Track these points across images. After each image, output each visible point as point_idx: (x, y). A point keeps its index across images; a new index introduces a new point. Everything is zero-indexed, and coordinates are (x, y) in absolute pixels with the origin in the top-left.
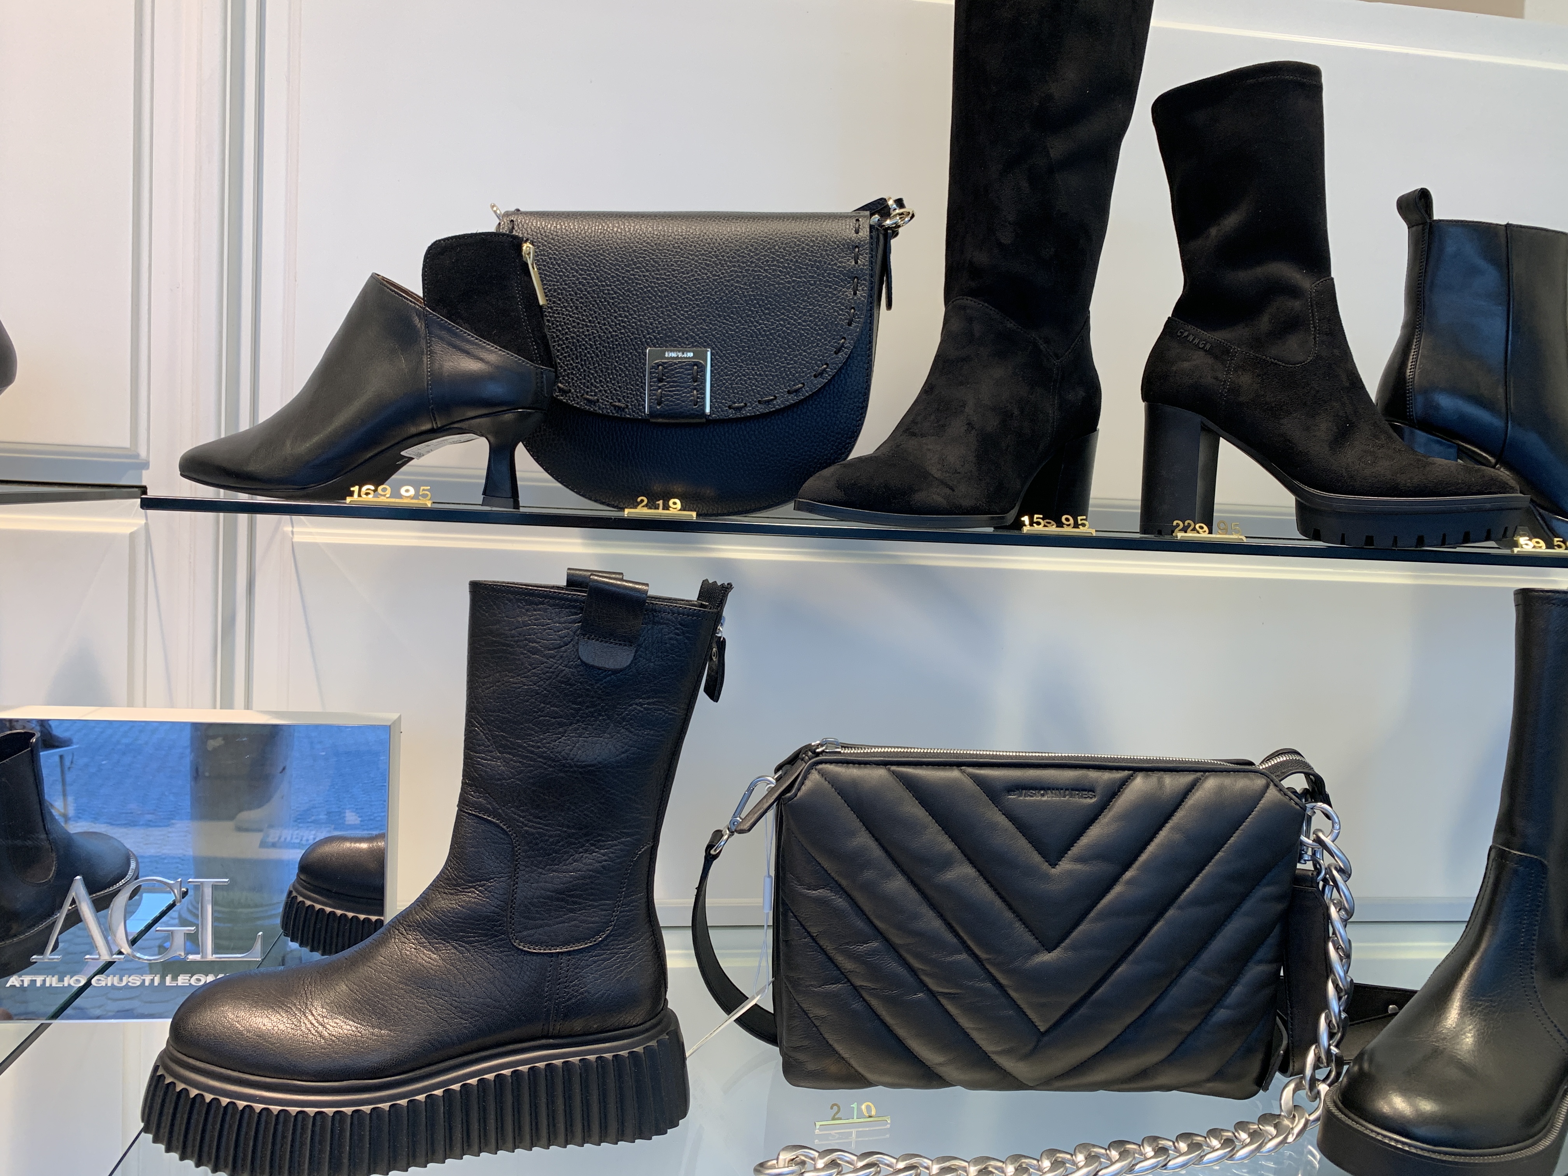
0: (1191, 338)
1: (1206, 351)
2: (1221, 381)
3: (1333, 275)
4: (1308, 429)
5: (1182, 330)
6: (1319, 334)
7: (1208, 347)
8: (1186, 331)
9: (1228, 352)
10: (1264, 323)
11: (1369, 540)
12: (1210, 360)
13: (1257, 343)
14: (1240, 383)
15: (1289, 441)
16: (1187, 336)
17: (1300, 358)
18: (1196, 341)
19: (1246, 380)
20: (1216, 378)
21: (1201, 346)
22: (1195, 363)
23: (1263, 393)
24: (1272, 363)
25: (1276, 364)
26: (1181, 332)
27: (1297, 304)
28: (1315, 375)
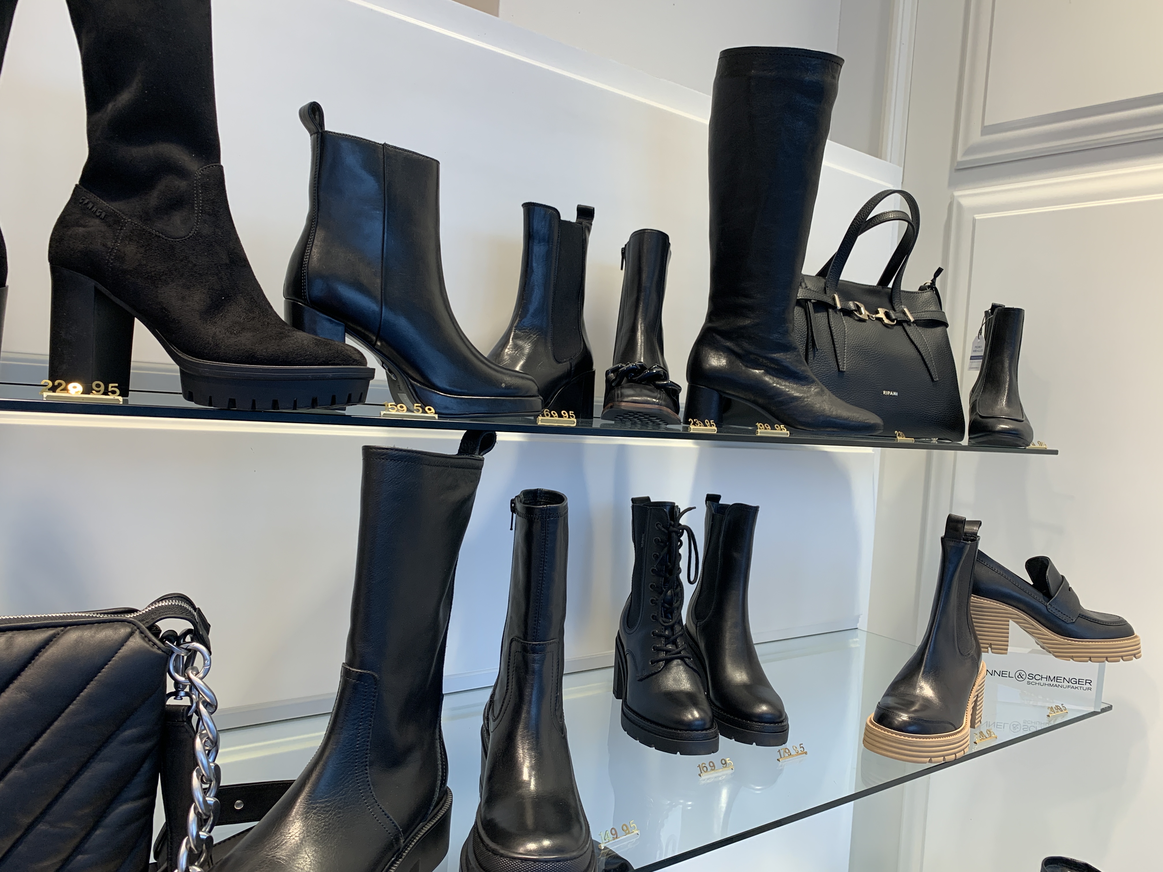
0: (90, 205)
1: (101, 219)
2: (109, 248)
3: (222, 163)
4: (183, 298)
5: (84, 198)
6: (201, 213)
7: (103, 215)
8: (87, 198)
9: (119, 222)
10: (154, 198)
11: (232, 402)
12: (104, 228)
13: (146, 217)
14: (126, 252)
15: (165, 308)
16: (88, 203)
17: (182, 233)
18: (94, 209)
19: (130, 249)
20: (104, 245)
21: (98, 214)
22: (89, 229)
23: (145, 262)
24: (156, 236)
25: (159, 237)
26: (83, 199)
27: (182, 184)
28: (194, 250)
